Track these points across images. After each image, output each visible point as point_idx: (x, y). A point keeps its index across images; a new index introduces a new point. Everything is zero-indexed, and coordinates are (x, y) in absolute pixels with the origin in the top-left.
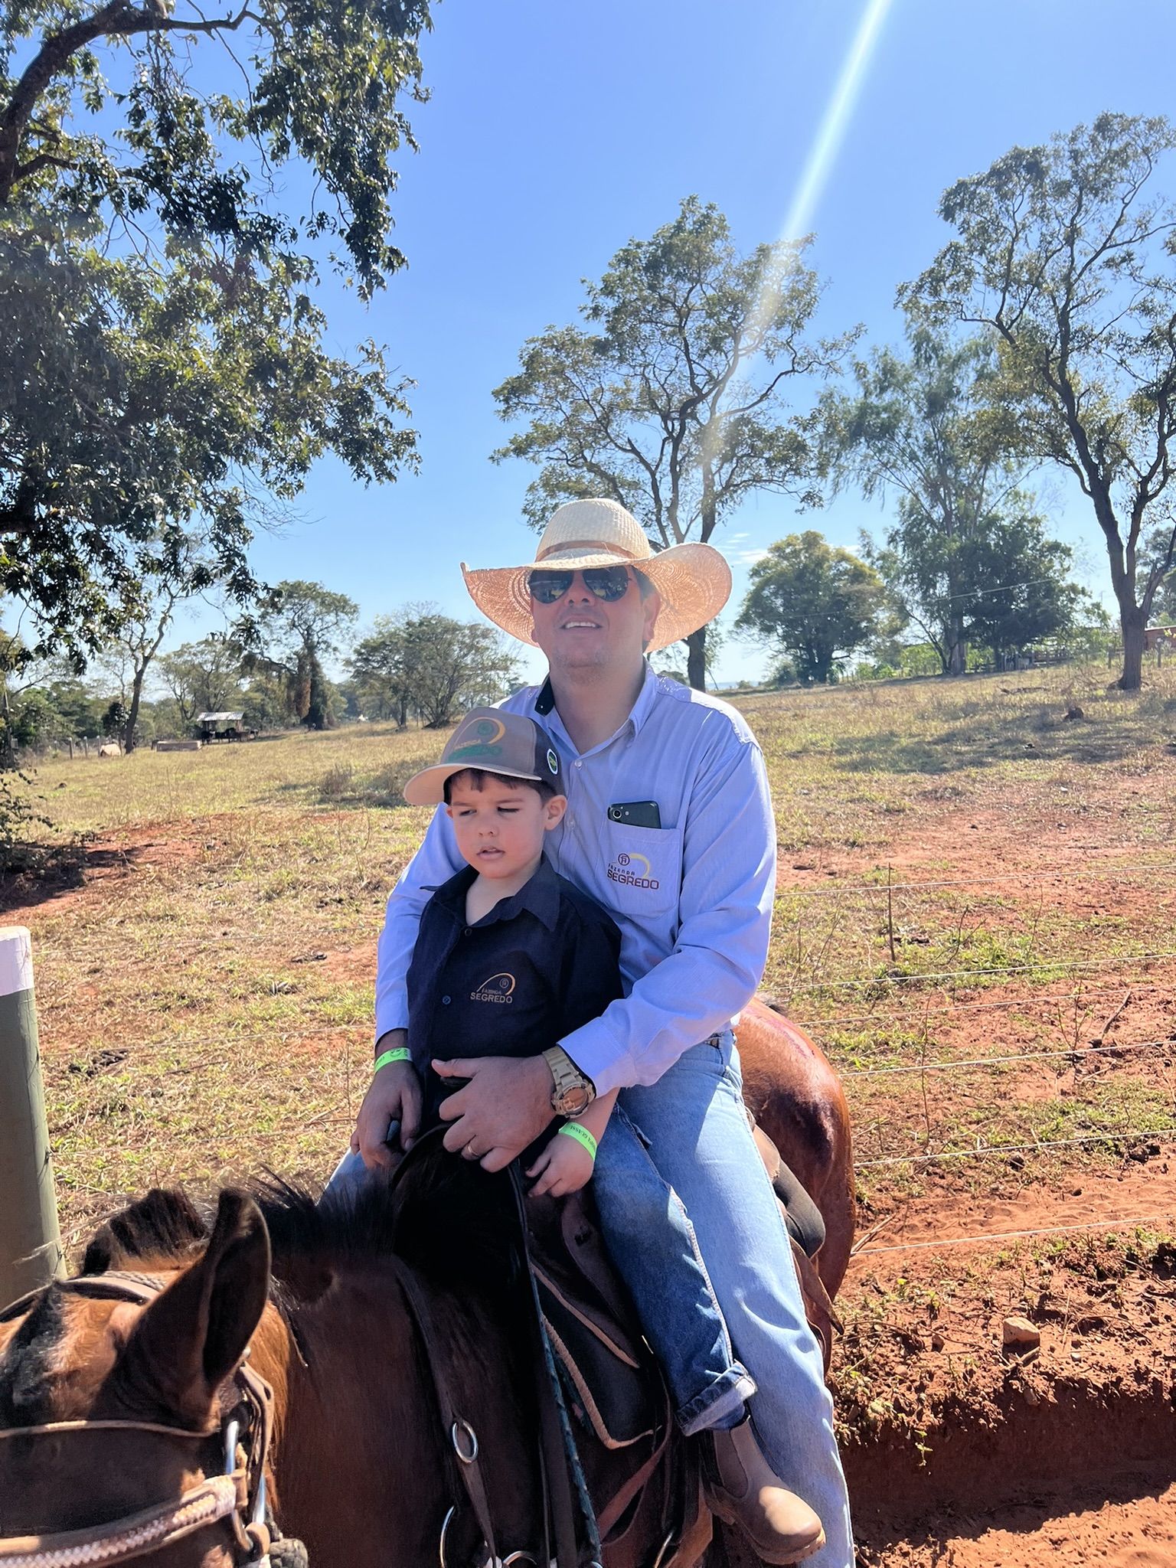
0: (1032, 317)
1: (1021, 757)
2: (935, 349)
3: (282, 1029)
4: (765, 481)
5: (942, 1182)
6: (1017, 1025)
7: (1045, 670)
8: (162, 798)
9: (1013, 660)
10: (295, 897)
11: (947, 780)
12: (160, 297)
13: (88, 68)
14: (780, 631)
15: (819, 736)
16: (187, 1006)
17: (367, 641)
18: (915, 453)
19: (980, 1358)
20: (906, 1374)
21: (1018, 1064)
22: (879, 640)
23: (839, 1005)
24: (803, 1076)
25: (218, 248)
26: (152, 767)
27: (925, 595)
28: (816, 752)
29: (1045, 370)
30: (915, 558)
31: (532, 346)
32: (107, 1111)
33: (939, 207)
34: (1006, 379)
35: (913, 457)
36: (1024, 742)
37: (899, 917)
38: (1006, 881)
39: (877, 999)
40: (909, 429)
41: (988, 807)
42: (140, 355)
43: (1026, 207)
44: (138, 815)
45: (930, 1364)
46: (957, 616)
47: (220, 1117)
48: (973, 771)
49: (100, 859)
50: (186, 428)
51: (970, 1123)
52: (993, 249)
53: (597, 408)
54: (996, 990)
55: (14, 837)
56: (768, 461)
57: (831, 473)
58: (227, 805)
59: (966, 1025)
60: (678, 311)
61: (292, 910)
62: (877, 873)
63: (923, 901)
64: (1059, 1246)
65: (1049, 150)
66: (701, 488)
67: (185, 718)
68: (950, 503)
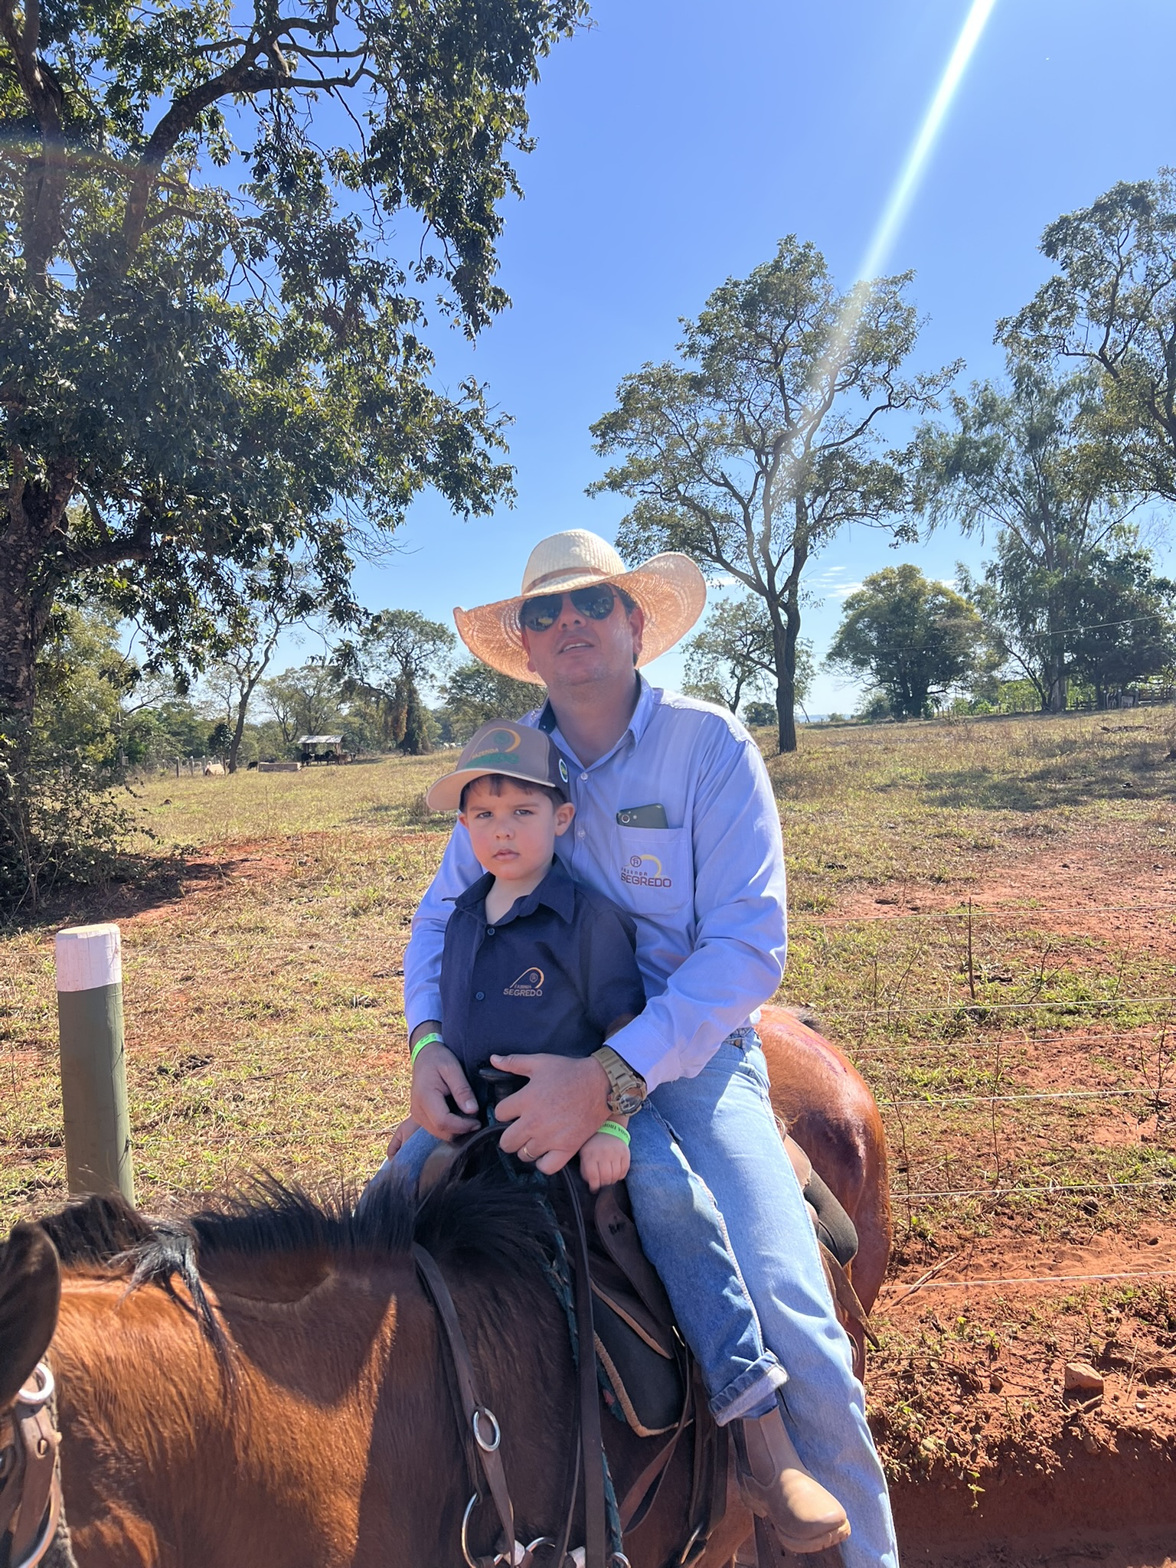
0: (1138, 351)
1: (1118, 797)
2: (1037, 384)
3: (360, 1041)
4: (859, 514)
5: (1011, 1223)
6: (1098, 1068)
7: (1150, 709)
8: (261, 817)
9: (1116, 698)
10: (381, 914)
11: (1040, 818)
12: (274, 339)
13: (214, 124)
14: (874, 664)
15: (909, 770)
16: (272, 1016)
17: (462, 668)
18: (1015, 487)
19: (1040, 1402)
20: (962, 1413)
21: (1097, 1107)
22: (976, 675)
23: (915, 1041)
24: (834, 1094)
25: (330, 292)
26: (253, 786)
27: (1024, 630)
28: (905, 786)
29: (1151, 404)
30: (1015, 593)
31: (630, 382)
32: (191, 1113)
33: (1040, 243)
34: (1109, 414)
35: (1014, 492)
36: (1122, 782)
37: (982, 955)
38: (1096, 921)
39: (954, 1036)
40: (1009, 464)
41: (1082, 846)
42: (254, 394)
43: (1132, 241)
44: (236, 831)
45: (987, 1406)
46: (1060, 653)
47: (296, 1123)
48: (1067, 809)
49: (199, 871)
50: (294, 461)
51: (1044, 1165)
52: (1096, 283)
53: (692, 443)
54: (1079, 1032)
55: (118, 849)
56: (863, 495)
57: (928, 509)
58: (320, 824)
59: (1046, 1065)
60: (775, 348)
61: (377, 926)
62: (962, 909)
63: (1008, 940)
64: (1130, 1294)
65: (1157, 183)
66: (793, 522)
67: (286, 740)
68: (1051, 538)
